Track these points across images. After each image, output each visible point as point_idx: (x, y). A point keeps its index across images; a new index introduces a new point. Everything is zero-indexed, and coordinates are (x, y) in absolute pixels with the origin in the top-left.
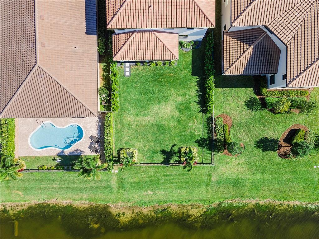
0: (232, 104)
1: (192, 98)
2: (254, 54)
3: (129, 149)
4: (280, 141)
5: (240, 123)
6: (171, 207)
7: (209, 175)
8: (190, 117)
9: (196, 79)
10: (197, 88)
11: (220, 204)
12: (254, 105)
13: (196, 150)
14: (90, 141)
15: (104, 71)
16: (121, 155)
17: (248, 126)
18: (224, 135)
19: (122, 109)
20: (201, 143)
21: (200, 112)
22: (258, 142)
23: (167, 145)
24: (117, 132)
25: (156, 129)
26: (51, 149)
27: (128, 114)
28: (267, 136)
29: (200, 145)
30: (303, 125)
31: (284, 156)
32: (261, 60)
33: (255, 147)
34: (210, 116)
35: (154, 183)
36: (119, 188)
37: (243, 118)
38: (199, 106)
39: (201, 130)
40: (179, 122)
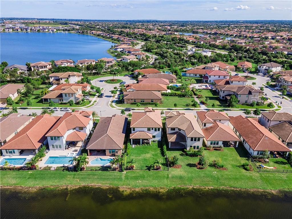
1: (158, 153)
2: (177, 136)
7: (168, 175)
8: (158, 157)
9: (159, 148)
10: (160, 151)
12: (183, 155)
19: (130, 155)
22: (187, 165)
23: (149, 165)
25: (144, 160)
28: (190, 163)
29: (163, 165)
31: (199, 169)
32: (180, 138)
34: (166, 158)
38: (161, 155)
39: (163, 161)
40: (153, 158)
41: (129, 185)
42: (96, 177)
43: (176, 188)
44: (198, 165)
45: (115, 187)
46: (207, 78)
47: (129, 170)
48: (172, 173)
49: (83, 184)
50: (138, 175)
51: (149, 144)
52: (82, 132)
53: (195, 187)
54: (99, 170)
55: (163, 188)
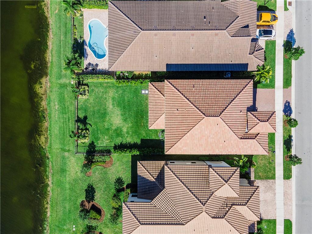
0: (120, 168)
1: (125, 139)
2: (150, 182)
3: (88, 92)
4: (92, 202)
5: (106, 173)
6: (47, 123)
7: (69, 151)
8: (111, 138)
9: (139, 142)
10: (132, 142)
11: (48, 158)
12: (119, 183)
13: (87, 141)
14: (94, 64)
15: (146, 74)
16: (84, 86)
17: (104, 179)
18: (97, 162)
19: (118, 87)
20: (92, 145)
21: (115, 145)
22: (92, 186)
23: (91, 120)
24: (101, 84)
25: (103, 112)
26: (89, 35)
27: (115, 92)
28: (96, 192)
29: (90, 144)
30: (104, 218)
31: (82, 204)
32: (146, 187)
33: (89, 184)
34: (111, 152)
35: (64, 110)
36: (60, 84)
37: (110, 176)
38: (119, 144)
39: (102, 145)
40: (108, 129)
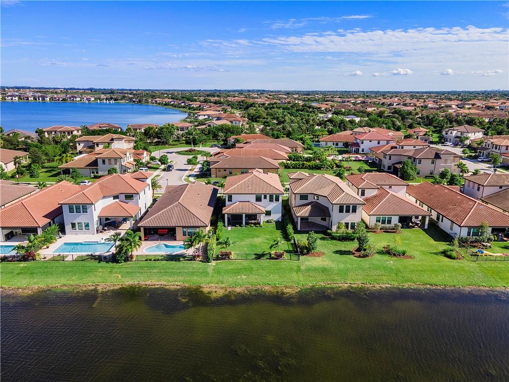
4: (352, 251)
7: (298, 266)
9: (279, 231)
11: (313, 286)
20: (288, 251)
21: (285, 241)
22: (335, 252)
23: (259, 252)
32: (318, 211)
41: (222, 283)
42: (155, 271)
43: (317, 287)
44: (356, 252)
45: (194, 286)
46: (357, 145)
47: (222, 259)
48: (307, 263)
49: (128, 282)
50: (240, 266)
51: (258, 225)
52: (131, 203)
53: (353, 285)
54: (162, 260)
55: (290, 287)
